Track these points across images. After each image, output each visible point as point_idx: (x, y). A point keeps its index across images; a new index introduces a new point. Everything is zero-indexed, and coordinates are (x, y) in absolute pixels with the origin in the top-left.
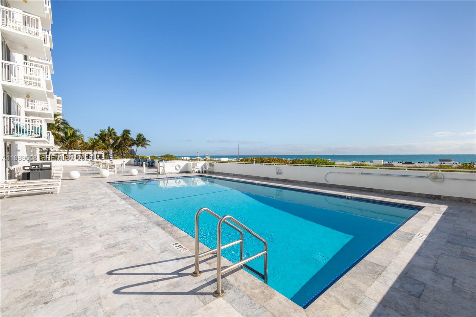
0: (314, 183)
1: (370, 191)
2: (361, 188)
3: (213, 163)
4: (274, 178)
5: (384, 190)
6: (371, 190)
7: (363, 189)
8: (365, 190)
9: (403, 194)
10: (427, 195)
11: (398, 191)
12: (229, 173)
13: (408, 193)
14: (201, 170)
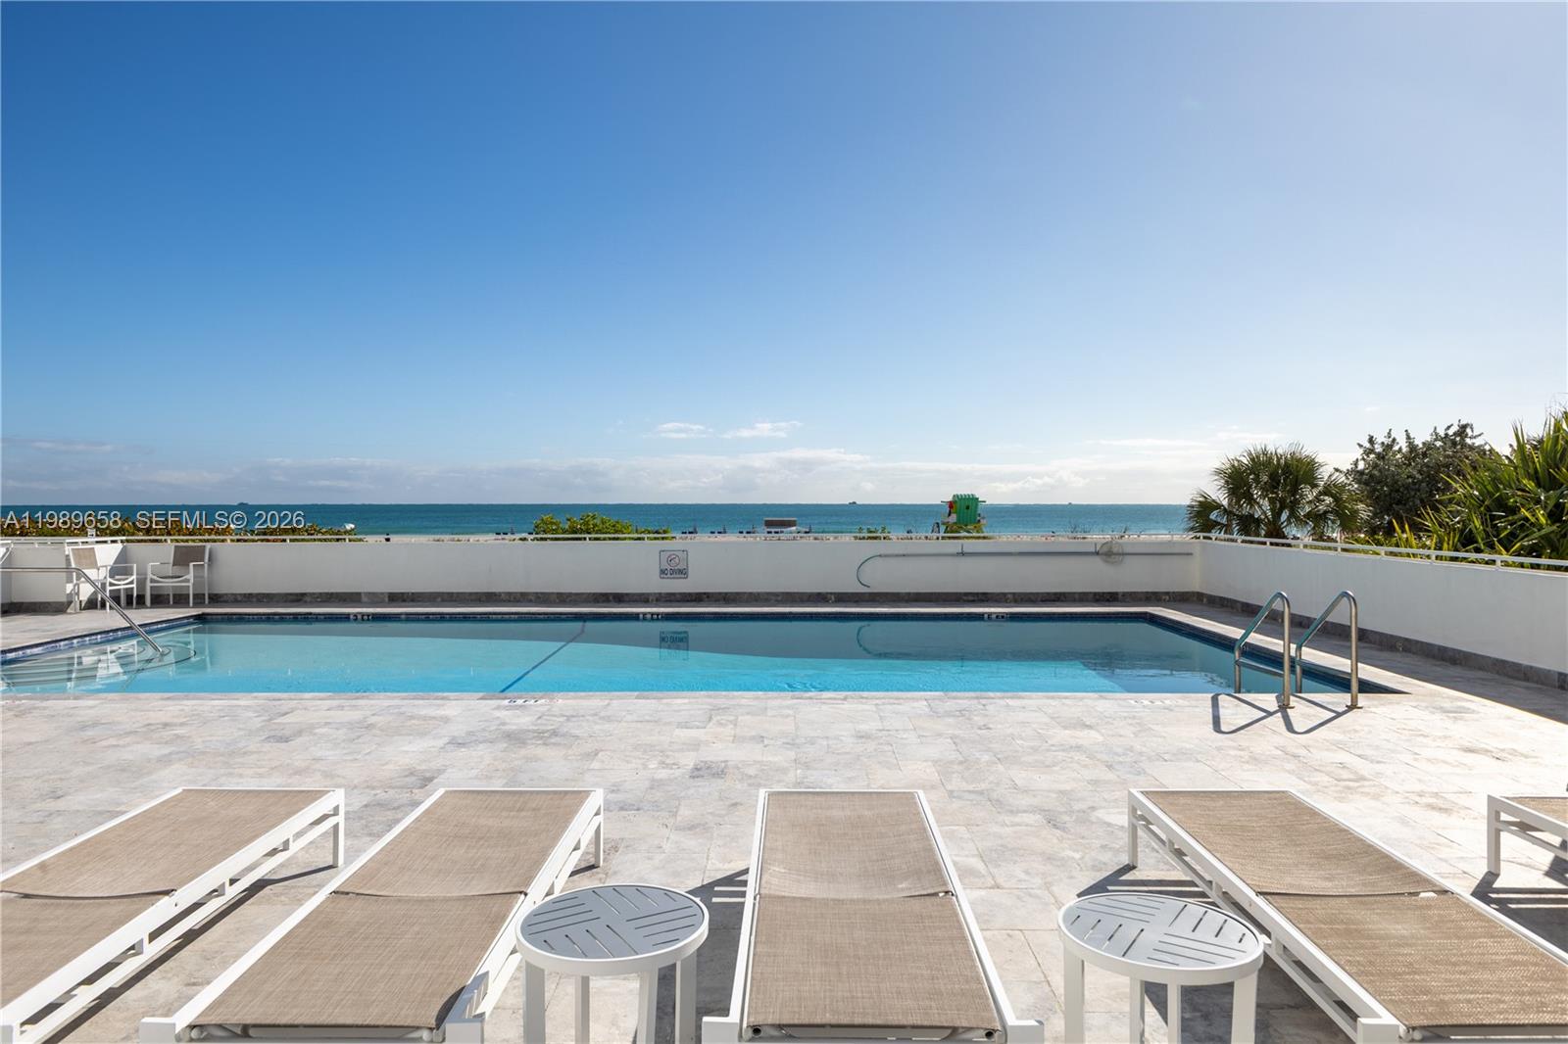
0: (819, 594)
1: (982, 601)
2: (960, 593)
3: (208, 545)
4: (648, 594)
5: (1014, 594)
6: (983, 598)
7: (965, 598)
8: (971, 598)
9: (1053, 597)
10: (1095, 594)
11: (1042, 593)
12: (359, 594)
13: (1061, 594)
14: (134, 586)
